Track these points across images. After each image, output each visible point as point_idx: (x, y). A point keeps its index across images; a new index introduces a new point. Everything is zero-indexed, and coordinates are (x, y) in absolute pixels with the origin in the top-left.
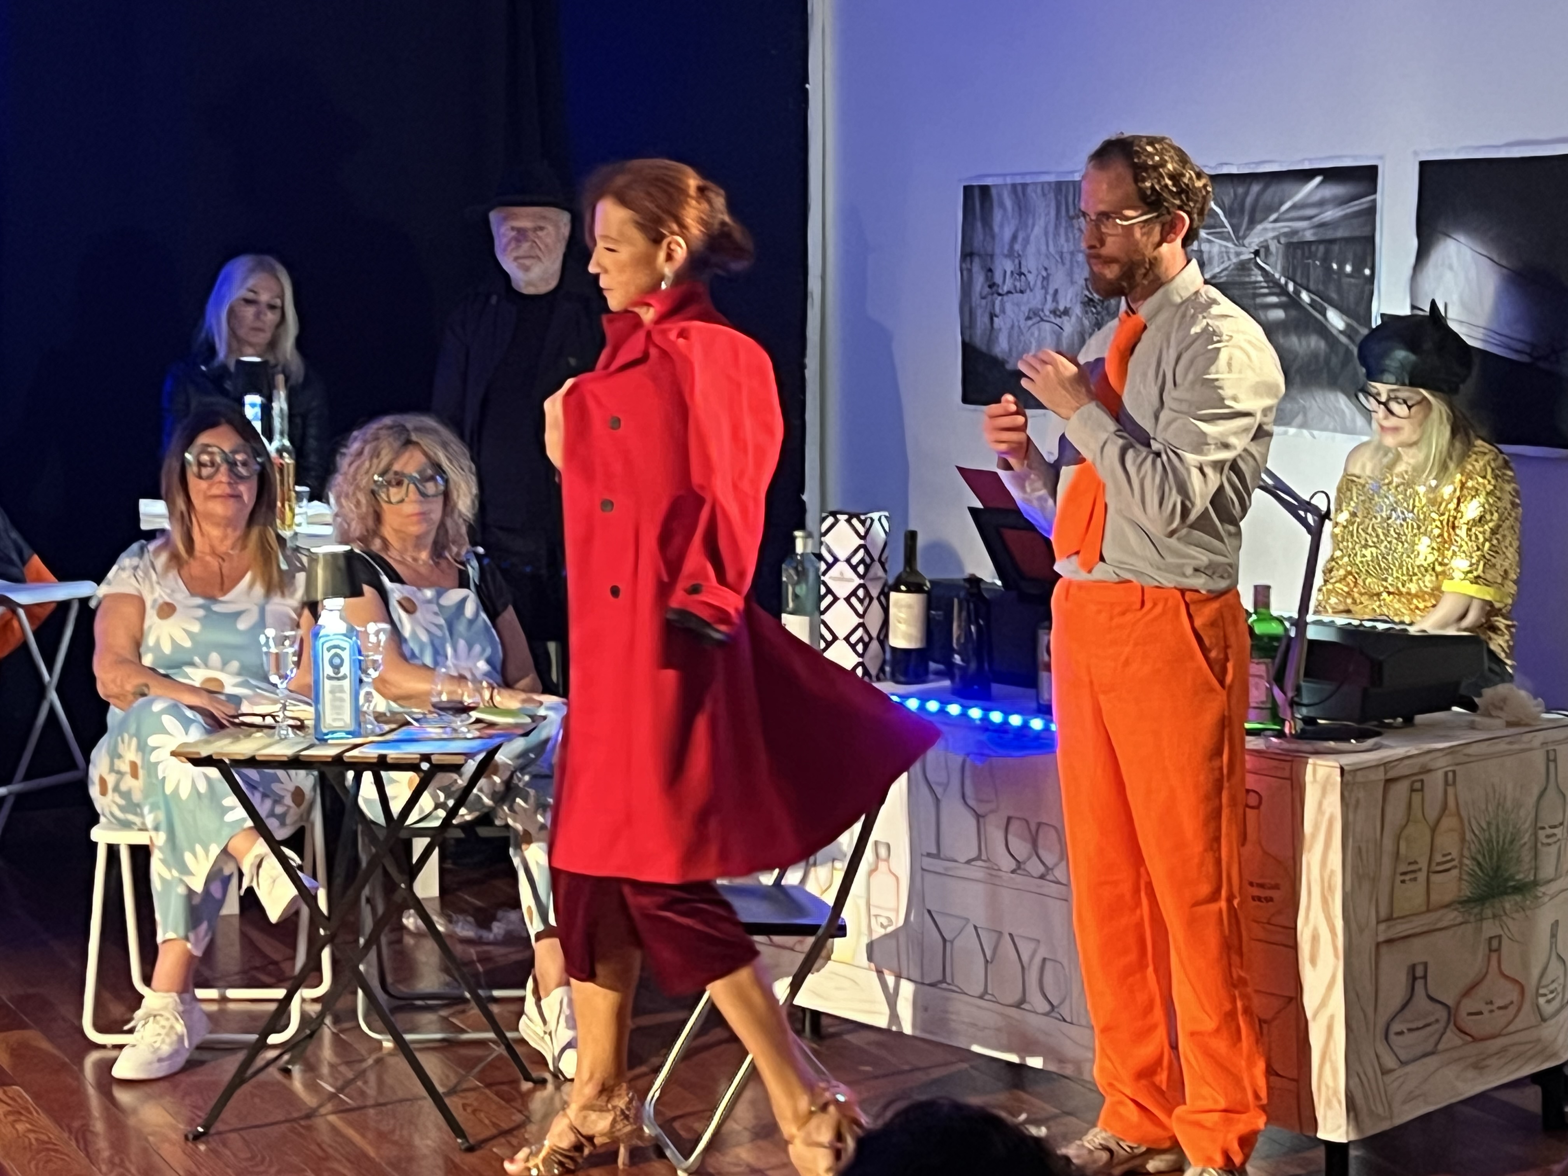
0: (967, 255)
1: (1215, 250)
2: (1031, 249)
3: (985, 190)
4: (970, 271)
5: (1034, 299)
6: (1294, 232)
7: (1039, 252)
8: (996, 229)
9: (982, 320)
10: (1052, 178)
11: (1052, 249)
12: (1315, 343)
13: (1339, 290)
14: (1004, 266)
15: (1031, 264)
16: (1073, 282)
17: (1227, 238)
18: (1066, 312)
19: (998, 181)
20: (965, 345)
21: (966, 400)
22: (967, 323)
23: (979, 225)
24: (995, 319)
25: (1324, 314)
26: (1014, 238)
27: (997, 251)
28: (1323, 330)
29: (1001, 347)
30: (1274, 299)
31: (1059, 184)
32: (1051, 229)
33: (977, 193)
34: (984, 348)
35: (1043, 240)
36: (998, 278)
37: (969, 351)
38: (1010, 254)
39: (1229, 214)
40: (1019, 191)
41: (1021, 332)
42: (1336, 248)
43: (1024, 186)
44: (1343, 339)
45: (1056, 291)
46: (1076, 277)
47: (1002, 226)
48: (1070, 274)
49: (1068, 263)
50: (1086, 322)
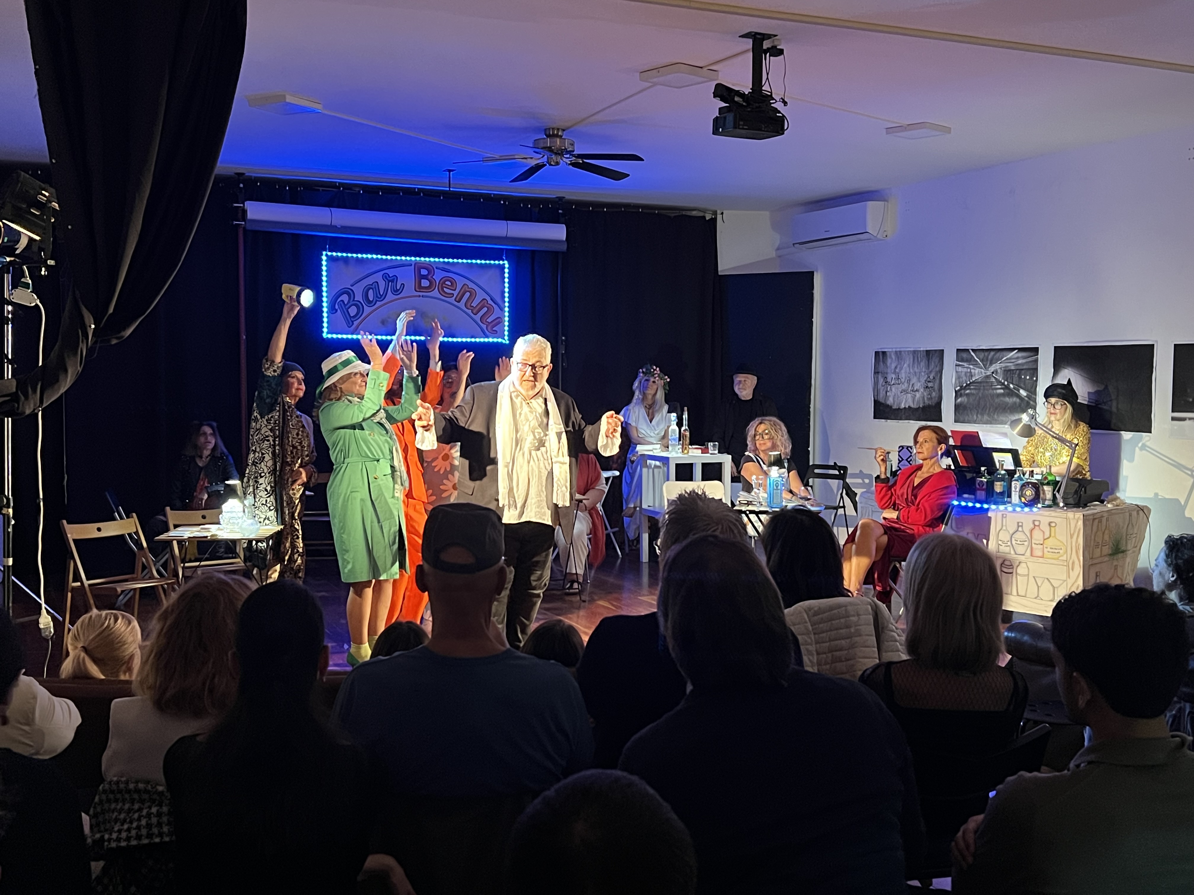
0: (876, 373)
1: (977, 372)
2: (903, 371)
3: (884, 353)
4: (878, 378)
5: (906, 385)
6: (1007, 367)
7: (906, 372)
8: (888, 364)
9: (882, 394)
10: (912, 349)
11: (911, 370)
12: (1015, 399)
13: (1024, 384)
14: (891, 376)
15: (903, 375)
16: (920, 382)
17: (982, 368)
18: (917, 391)
19: (890, 350)
20: (874, 400)
21: (875, 418)
22: (876, 394)
23: (881, 363)
24: (888, 394)
25: (1019, 391)
26: (896, 367)
27: (889, 371)
28: (1018, 396)
29: (890, 401)
30: (999, 387)
31: (914, 352)
32: (911, 365)
33: (881, 354)
34: (883, 402)
35: (908, 369)
36: (889, 380)
37: (877, 403)
38: (895, 372)
39: (982, 361)
40: (899, 354)
41: (898, 397)
42: (1023, 372)
43: (900, 352)
44: (1026, 399)
45: (913, 384)
46: (921, 379)
47: (891, 364)
48: (919, 379)
49: (918, 376)
50: (925, 394)
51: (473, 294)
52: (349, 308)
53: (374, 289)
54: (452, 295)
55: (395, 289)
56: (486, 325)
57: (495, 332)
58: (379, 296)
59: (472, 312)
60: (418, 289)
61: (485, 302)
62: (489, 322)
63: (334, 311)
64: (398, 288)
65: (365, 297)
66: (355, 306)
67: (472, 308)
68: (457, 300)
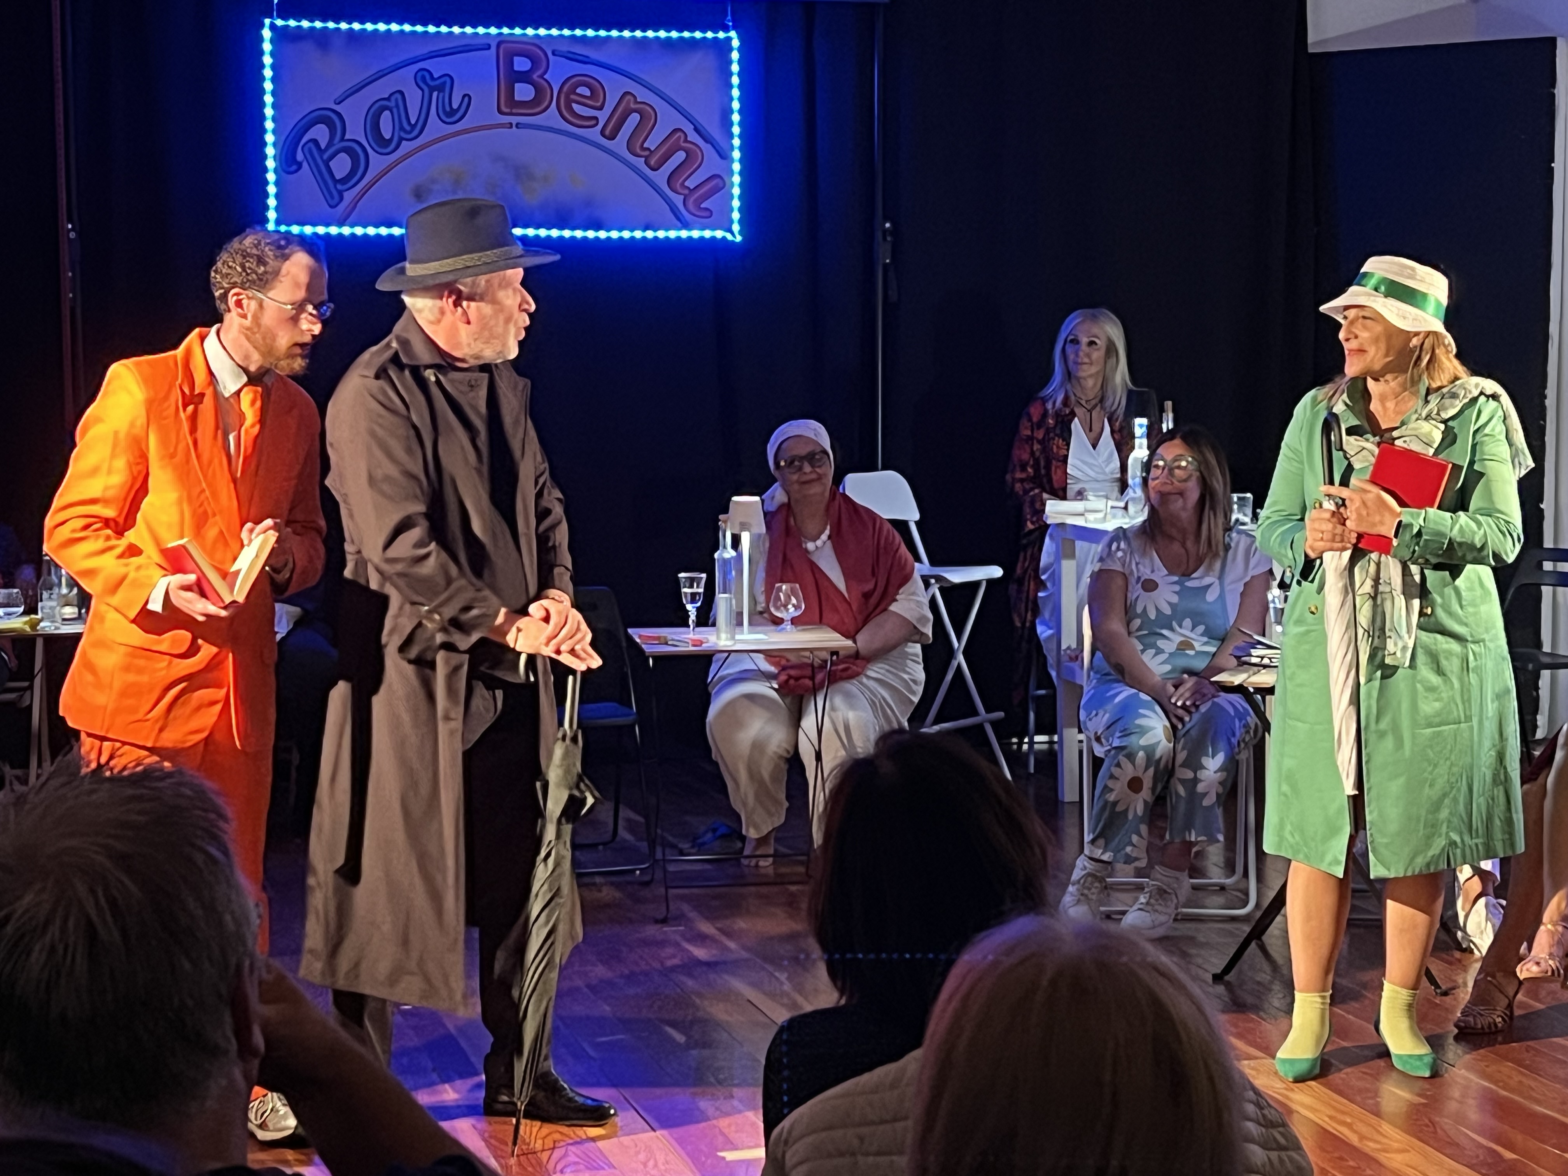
51: (648, 119)
52: (331, 158)
53: (395, 110)
54: (593, 122)
55: (448, 109)
56: (682, 197)
57: (707, 214)
58: (408, 128)
59: (646, 163)
60: (506, 106)
61: (679, 137)
62: (692, 187)
63: (294, 167)
64: (455, 106)
65: (372, 131)
66: (346, 152)
67: (646, 153)
68: (607, 132)
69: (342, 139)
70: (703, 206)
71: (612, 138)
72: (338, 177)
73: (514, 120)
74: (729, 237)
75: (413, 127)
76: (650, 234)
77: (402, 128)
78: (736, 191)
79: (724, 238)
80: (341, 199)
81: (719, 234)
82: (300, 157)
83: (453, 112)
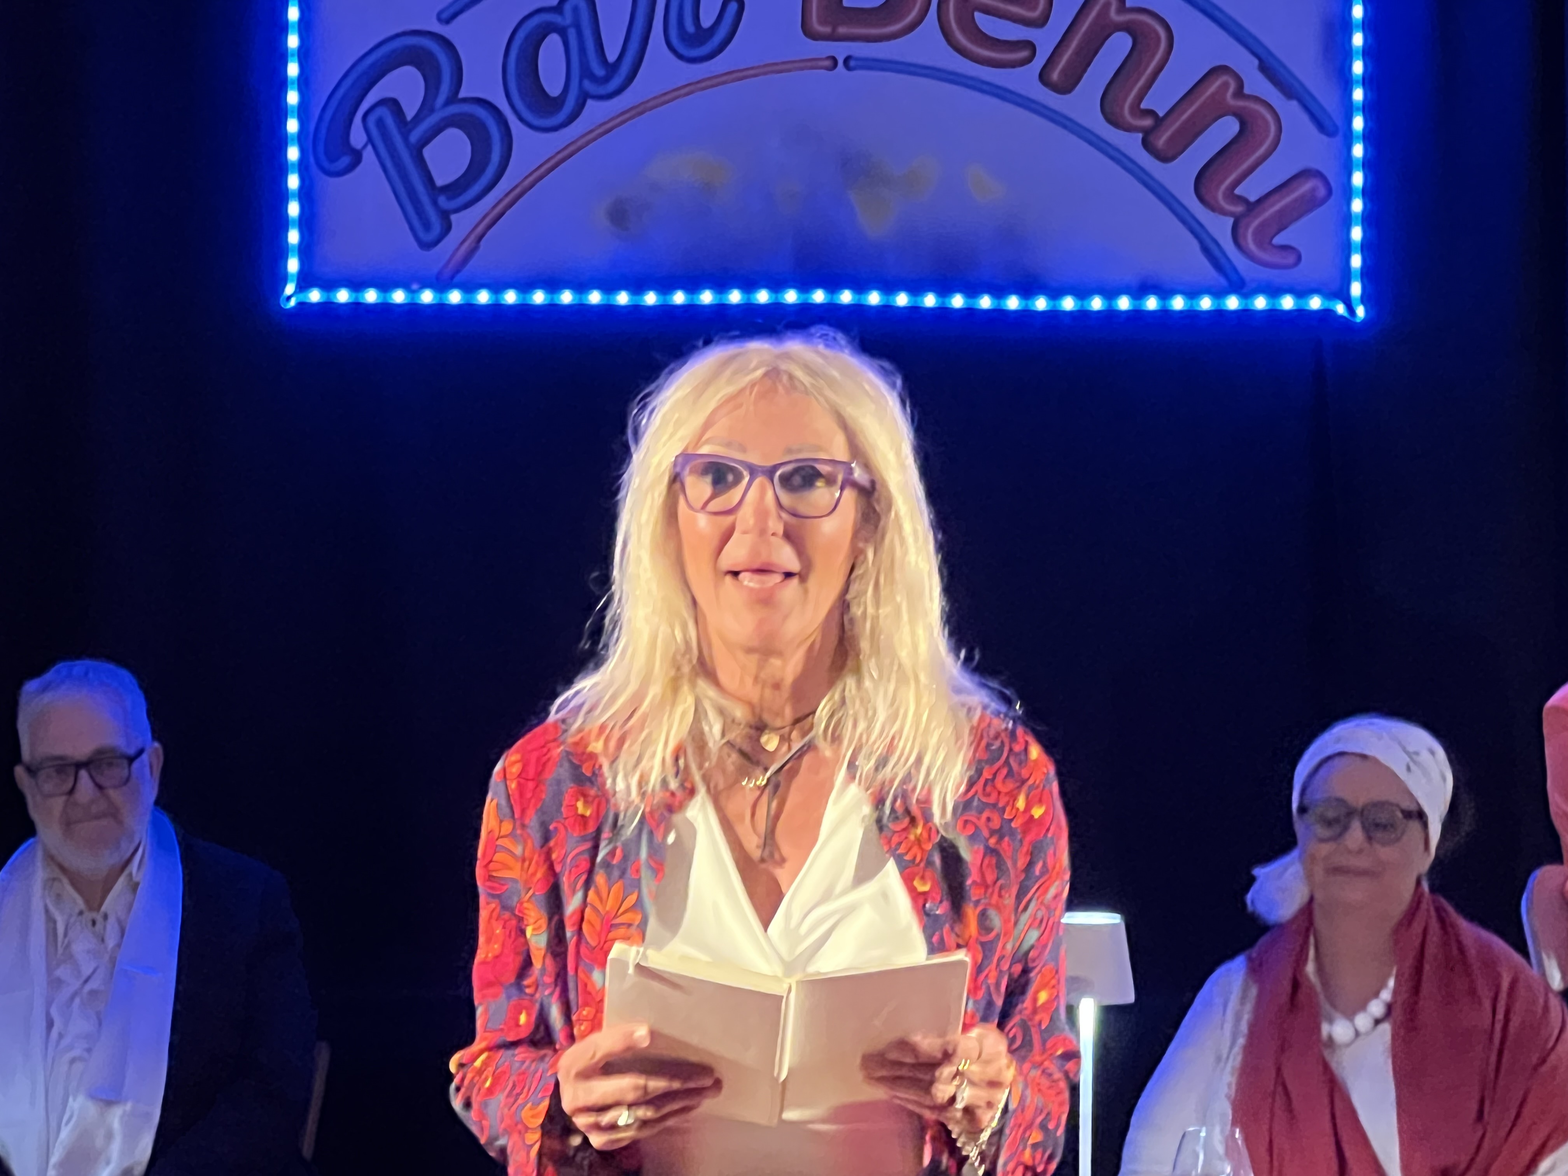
51: (1150, 46)
52: (426, 140)
53: (572, 34)
54: (1024, 54)
55: (690, 28)
56: (1230, 221)
57: (1291, 259)
58: (600, 72)
59: (1145, 143)
60: (823, 22)
61: (1226, 85)
62: (1252, 198)
63: (345, 161)
64: (707, 22)
65: (518, 76)
66: (460, 127)
67: (1148, 122)
68: (1055, 76)
69: (453, 98)
70: (1278, 240)
71: (1065, 87)
72: (440, 182)
73: (840, 50)
74: (1340, 309)
75: (612, 69)
76: (1152, 303)
77: (586, 73)
78: (1357, 206)
79: (1327, 314)
80: (447, 228)
81: (1315, 303)
82: (357, 137)
83: (702, 35)
